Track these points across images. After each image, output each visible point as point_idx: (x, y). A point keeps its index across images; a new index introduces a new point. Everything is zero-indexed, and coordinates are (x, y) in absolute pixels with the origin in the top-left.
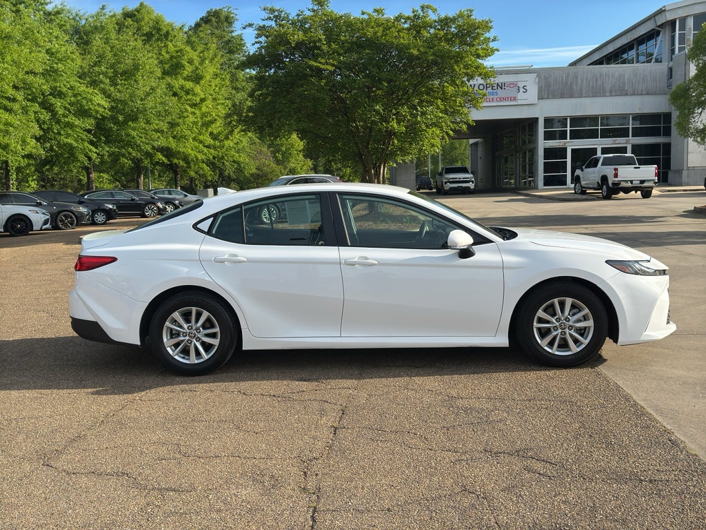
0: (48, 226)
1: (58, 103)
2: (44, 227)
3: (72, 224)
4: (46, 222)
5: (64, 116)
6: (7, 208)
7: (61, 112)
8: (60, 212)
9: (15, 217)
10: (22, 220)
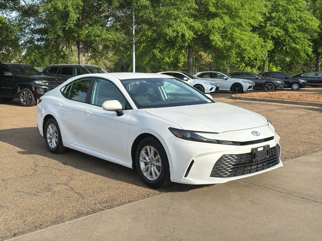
0: (251, 89)
1: (290, 26)
2: (248, 90)
3: (272, 89)
4: (250, 87)
5: (293, 32)
6: (233, 80)
7: (291, 30)
8: (266, 83)
9: (236, 84)
10: (239, 86)
